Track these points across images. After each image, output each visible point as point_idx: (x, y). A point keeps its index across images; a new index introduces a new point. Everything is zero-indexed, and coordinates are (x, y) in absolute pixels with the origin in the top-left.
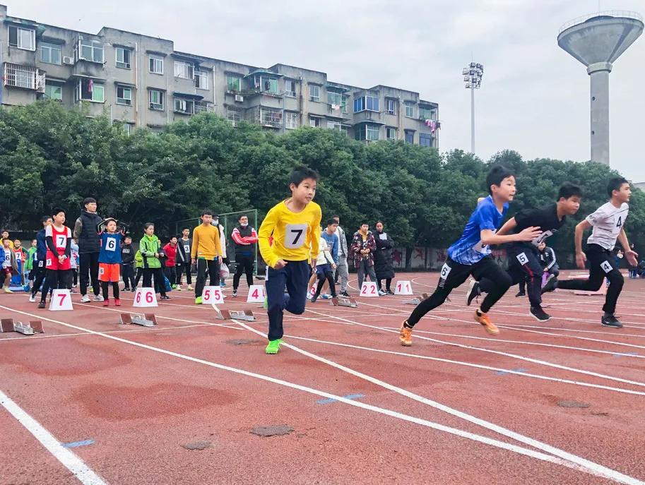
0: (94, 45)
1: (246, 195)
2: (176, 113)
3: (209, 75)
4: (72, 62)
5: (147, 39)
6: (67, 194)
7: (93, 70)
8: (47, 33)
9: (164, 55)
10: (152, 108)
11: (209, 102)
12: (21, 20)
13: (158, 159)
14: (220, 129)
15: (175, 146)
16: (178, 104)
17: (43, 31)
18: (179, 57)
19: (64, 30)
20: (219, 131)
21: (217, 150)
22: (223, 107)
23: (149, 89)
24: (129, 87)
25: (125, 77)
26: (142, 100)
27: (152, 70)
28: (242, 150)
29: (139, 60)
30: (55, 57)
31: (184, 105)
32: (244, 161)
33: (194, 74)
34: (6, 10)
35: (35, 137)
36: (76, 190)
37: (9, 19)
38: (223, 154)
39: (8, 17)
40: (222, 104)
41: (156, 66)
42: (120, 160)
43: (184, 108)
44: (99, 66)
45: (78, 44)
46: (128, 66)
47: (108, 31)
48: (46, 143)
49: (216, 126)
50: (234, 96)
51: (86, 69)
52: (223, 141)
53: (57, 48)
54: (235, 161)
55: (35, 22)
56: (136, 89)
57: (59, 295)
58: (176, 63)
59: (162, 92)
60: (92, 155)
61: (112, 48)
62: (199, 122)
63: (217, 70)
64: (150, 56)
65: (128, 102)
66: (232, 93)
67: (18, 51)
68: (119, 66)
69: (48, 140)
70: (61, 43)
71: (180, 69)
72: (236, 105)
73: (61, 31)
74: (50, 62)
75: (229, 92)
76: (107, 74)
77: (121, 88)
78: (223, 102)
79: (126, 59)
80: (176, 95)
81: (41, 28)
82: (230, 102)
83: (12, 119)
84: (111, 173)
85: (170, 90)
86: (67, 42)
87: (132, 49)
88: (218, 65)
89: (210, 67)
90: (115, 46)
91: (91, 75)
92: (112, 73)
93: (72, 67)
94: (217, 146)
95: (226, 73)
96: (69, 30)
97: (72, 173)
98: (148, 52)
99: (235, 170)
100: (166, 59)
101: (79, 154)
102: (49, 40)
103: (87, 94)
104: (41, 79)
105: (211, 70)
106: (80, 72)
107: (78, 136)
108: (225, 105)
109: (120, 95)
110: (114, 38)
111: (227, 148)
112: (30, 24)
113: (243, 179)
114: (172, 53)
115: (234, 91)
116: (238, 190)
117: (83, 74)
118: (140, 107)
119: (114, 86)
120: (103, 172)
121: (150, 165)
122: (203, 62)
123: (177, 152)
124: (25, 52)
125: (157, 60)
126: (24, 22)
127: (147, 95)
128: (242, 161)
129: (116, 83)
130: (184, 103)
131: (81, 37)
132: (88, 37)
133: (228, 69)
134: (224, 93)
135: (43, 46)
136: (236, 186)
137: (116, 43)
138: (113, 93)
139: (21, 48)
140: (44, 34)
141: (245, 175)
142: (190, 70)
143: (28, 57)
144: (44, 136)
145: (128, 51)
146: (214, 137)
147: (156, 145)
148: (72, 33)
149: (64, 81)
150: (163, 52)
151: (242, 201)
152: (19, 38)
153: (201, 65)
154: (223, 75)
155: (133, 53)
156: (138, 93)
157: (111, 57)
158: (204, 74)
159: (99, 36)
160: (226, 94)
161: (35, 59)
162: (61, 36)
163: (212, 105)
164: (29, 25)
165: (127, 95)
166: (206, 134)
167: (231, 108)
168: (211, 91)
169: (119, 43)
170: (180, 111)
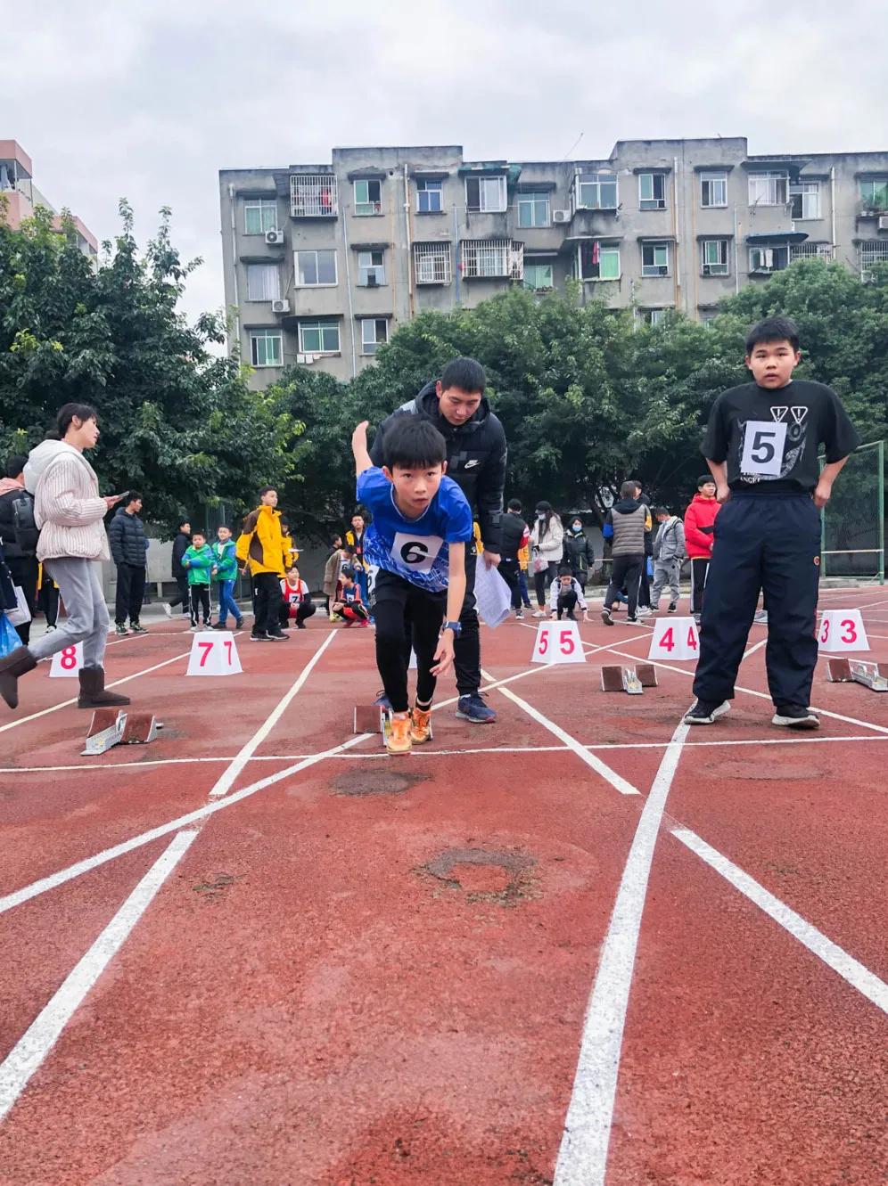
0: (603, 178)
1: (879, 415)
2: (752, 276)
3: (822, 190)
4: (567, 217)
5: (695, 144)
6: (535, 447)
7: (600, 225)
8: (526, 178)
9: (728, 169)
10: (707, 273)
11: (821, 243)
12: (484, 163)
13: (697, 365)
14: (826, 289)
15: (728, 335)
16: (757, 257)
17: (519, 173)
18: (758, 166)
19: (553, 165)
20: (825, 292)
21: (820, 331)
22: (851, 247)
23: (701, 239)
24: (665, 242)
25: (656, 226)
26: (687, 261)
27: (706, 202)
28: (873, 323)
29: (682, 188)
30: (541, 214)
31: (767, 256)
32: (876, 345)
33: (788, 193)
34: (461, 154)
35: (486, 355)
36: (548, 437)
37: (464, 168)
38: (832, 338)
39: (464, 164)
40: (850, 243)
41: (714, 193)
42: (627, 375)
43: (770, 263)
44: (610, 214)
45: (574, 183)
46: (662, 204)
47: (625, 147)
48: (502, 363)
49: (816, 285)
50: (877, 221)
51: (589, 223)
52: (834, 310)
53: (541, 199)
54: (856, 348)
55: (504, 162)
56: (677, 244)
57: (201, 645)
58: (751, 179)
59: (726, 240)
60: (575, 374)
61: (634, 178)
62: (785, 282)
63: (840, 174)
64: (703, 177)
65: (663, 270)
66: (871, 214)
67: (480, 217)
68: (645, 207)
69: (506, 356)
70: (549, 188)
71: (761, 189)
72: (881, 238)
73: (549, 168)
74: (533, 224)
75: (864, 214)
76: (624, 227)
77: (649, 247)
78: (853, 236)
79: (658, 192)
80: (754, 241)
81: (514, 170)
82: (867, 234)
83: (453, 330)
84: (605, 401)
85: (740, 233)
86: (559, 186)
87: (668, 170)
88: (840, 165)
89: (823, 171)
90: (637, 172)
91: (598, 233)
92: (634, 224)
93: (565, 227)
94: (819, 323)
95: (861, 177)
96: (561, 164)
97: (540, 408)
98: (698, 170)
99: (856, 366)
100: (732, 174)
101: (553, 374)
102: (531, 189)
103: (591, 269)
104: (517, 257)
105: (826, 178)
106: (579, 232)
107: (555, 343)
108: (857, 243)
109: (649, 259)
110: (635, 157)
111: (840, 326)
112: (497, 167)
113: (872, 383)
114: (744, 160)
115: (876, 210)
116: (861, 407)
117: (584, 234)
118: (685, 275)
119: (637, 245)
120: (591, 400)
121: (682, 377)
122: (805, 164)
123: (734, 346)
124: (490, 216)
125: (716, 180)
126: (489, 167)
127: (696, 250)
128: (871, 346)
129: (640, 240)
130: (769, 254)
131: (579, 171)
132: (590, 166)
133: (864, 167)
134: (853, 219)
135: (520, 200)
136: (860, 400)
137: (638, 166)
138: (637, 257)
139: (486, 211)
140: (520, 180)
141: (876, 374)
142: (781, 186)
143: (496, 225)
144: (499, 353)
145: (659, 176)
146: (812, 307)
147: (695, 339)
148: (567, 166)
149: (556, 254)
150: (726, 163)
151: (869, 427)
152: (483, 194)
153: (804, 172)
154: (853, 181)
155: (670, 176)
156: (680, 250)
157: (630, 194)
158: (812, 190)
159: (610, 161)
160: (860, 220)
161: (506, 225)
162: (548, 177)
163: (828, 248)
164: (495, 170)
165: (662, 258)
166: (796, 305)
167: (869, 246)
168: (827, 220)
169: (645, 165)
170: (760, 271)
